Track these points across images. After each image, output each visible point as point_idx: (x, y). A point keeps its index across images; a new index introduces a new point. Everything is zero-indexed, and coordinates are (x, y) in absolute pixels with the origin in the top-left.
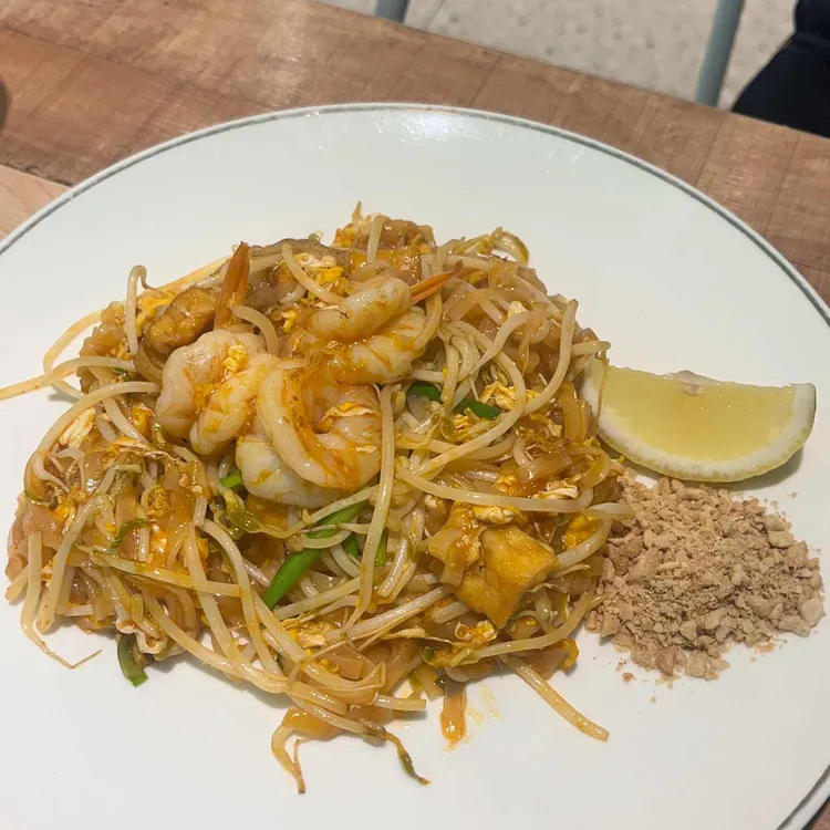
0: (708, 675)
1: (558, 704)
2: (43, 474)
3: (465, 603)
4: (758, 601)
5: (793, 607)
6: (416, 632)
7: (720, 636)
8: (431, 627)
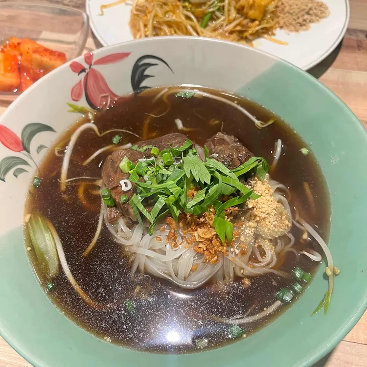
0: (306, 30)
1: (275, 41)
2: (136, 12)
3: (250, 19)
4: (315, 11)
5: (322, 12)
6: (239, 28)
7: (308, 21)
8: (243, 26)
